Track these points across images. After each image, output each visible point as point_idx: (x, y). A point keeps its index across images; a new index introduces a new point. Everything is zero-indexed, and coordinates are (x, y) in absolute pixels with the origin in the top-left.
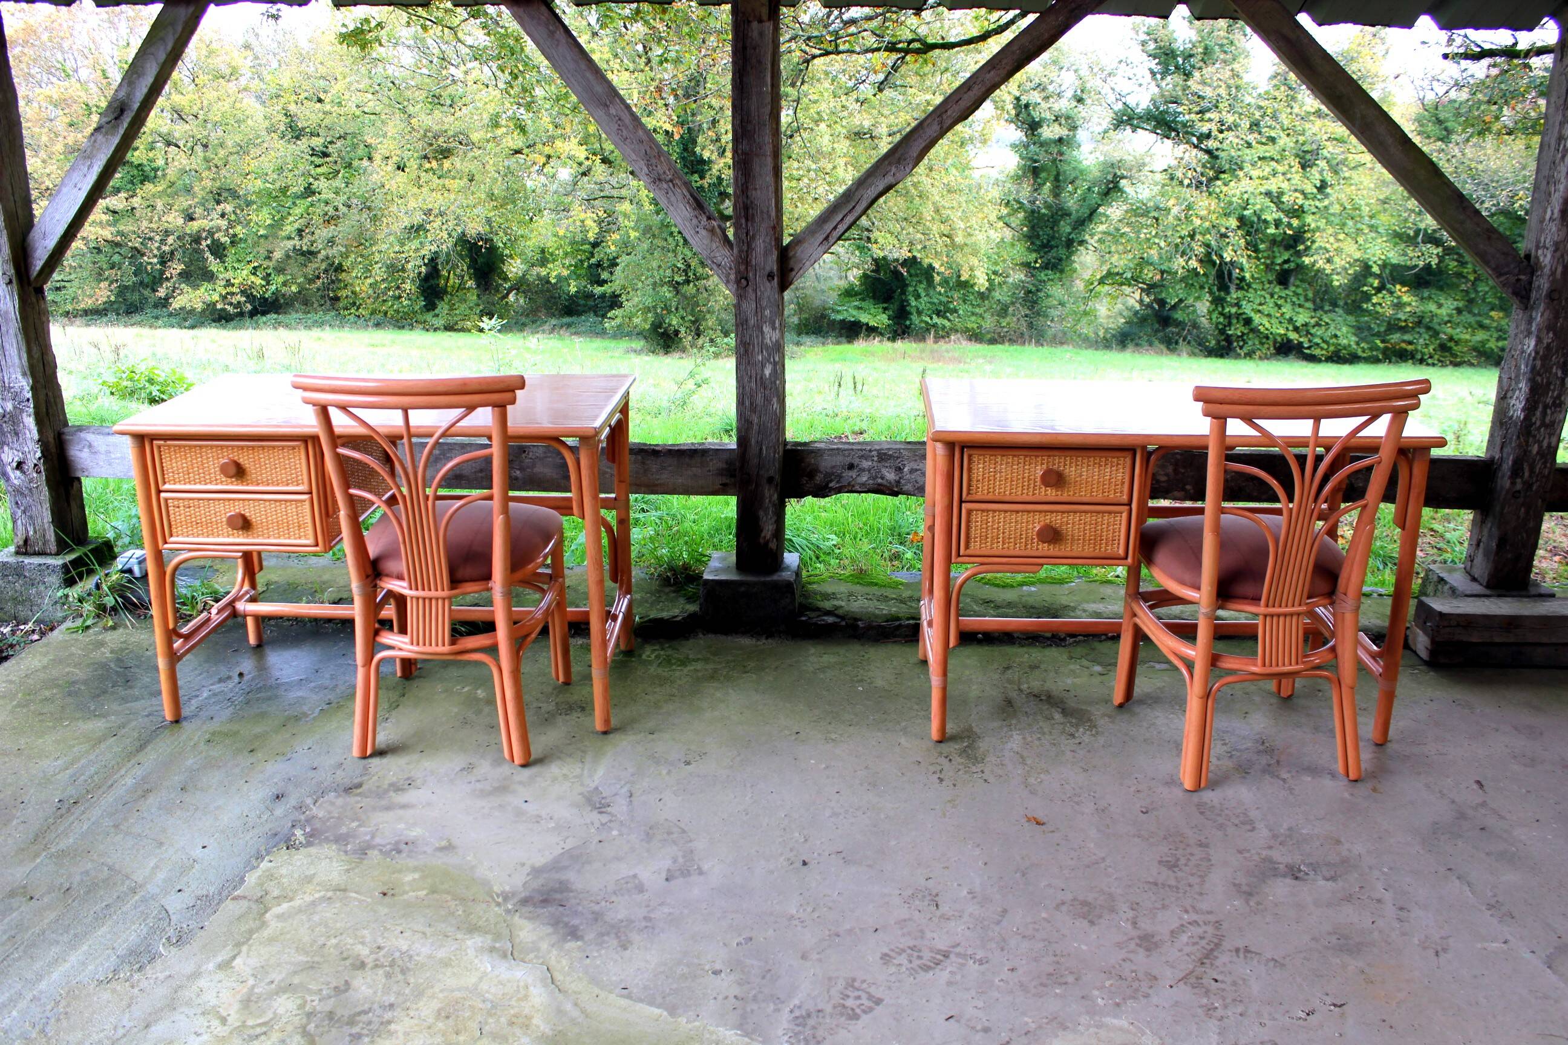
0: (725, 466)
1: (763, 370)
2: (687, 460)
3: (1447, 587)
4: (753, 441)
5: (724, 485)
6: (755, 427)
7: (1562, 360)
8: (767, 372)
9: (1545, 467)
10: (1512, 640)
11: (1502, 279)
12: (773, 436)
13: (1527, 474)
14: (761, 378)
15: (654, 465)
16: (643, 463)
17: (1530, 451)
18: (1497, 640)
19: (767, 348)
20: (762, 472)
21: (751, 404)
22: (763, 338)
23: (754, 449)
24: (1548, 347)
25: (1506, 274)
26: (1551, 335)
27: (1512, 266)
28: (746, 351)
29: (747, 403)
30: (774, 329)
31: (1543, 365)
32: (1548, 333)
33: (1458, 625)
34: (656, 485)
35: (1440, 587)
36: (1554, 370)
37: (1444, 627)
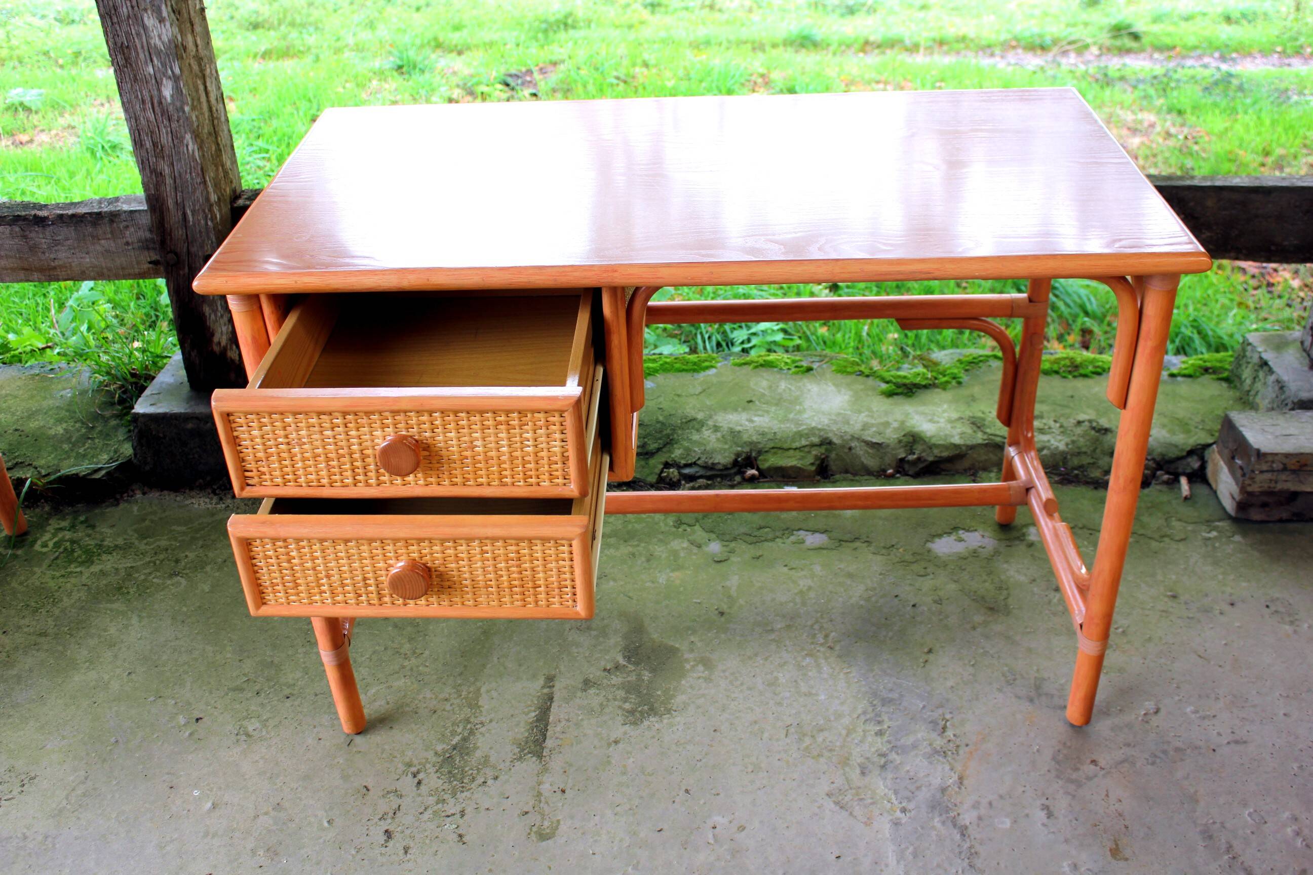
0: (148, 235)
1: (159, 90)
2: (90, 229)
4: (170, 203)
5: (155, 263)
6: (169, 181)
8: (167, 92)
12: (198, 193)
14: (160, 103)
15: (40, 237)
16: (25, 237)
19: (159, 53)
20: (194, 249)
21: (155, 145)
22: (148, 37)
23: (174, 217)
28: (127, 60)
29: (148, 144)
30: (161, 20)
33: (1285, 469)
34: (55, 268)
37: (1262, 472)
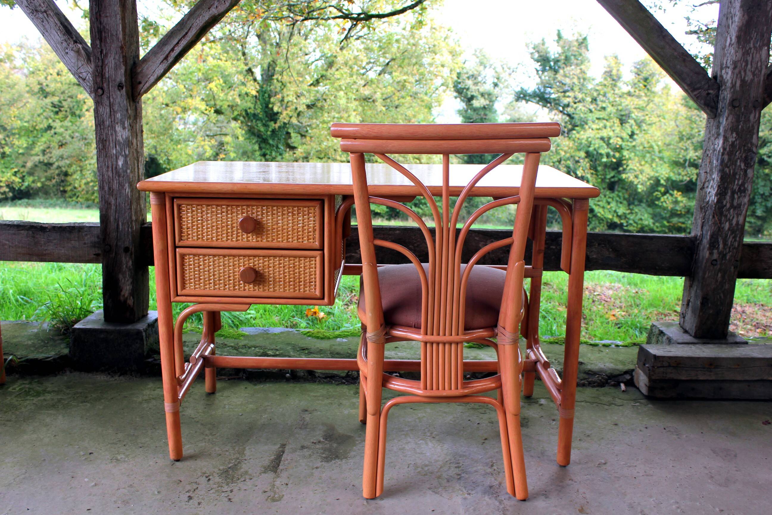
0: (96, 240)
1: (117, 162)
2: (67, 235)
3: (665, 338)
4: (112, 219)
5: (98, 255)
6: (113, 207)
7: (744, 155)
8: (120, 163)
9: (735, 241)
10: (713, 378)
11: (695, 93)
12: (127, 214)
13: (721, 246)
14: (116, 168)
15: (42, 238)
16: (34, 237)
17: (723, 228)
18: (701, 378)
19: (120, 143)
20: (119, 244)
21: (109, 189)
22: (116, 136)
23: (112, 225)
24: (733, 145)
25: (698, 89)
26: (734, 135)
27: (703, 83)
28: (104, 146)
29: (106, 188)
30: (124, 128)
31: (729, 159)
32: (732, 133)
33: (669, 366)
34: (45, 255)
35: (660, 338)
36: (738, 163)
37: (658, 367)
